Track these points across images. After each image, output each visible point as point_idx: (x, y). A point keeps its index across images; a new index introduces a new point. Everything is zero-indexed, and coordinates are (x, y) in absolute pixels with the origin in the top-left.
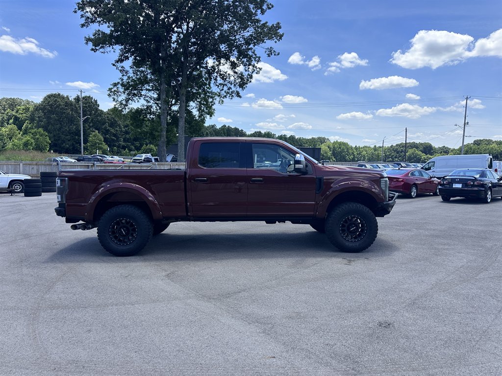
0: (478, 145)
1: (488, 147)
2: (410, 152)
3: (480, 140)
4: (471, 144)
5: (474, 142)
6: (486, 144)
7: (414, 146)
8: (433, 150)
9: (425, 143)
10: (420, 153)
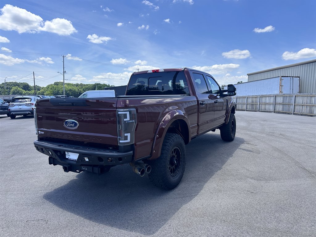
0: (57, 85)
1: (63, 86)
2: (14, 88)
3: (58, 83)
4: (53, 84)
5: (55, 83)
6: (61, 85)
7: (16, 84)
8: (29, 87)
9: (24, 83)
10: (21, 89)
